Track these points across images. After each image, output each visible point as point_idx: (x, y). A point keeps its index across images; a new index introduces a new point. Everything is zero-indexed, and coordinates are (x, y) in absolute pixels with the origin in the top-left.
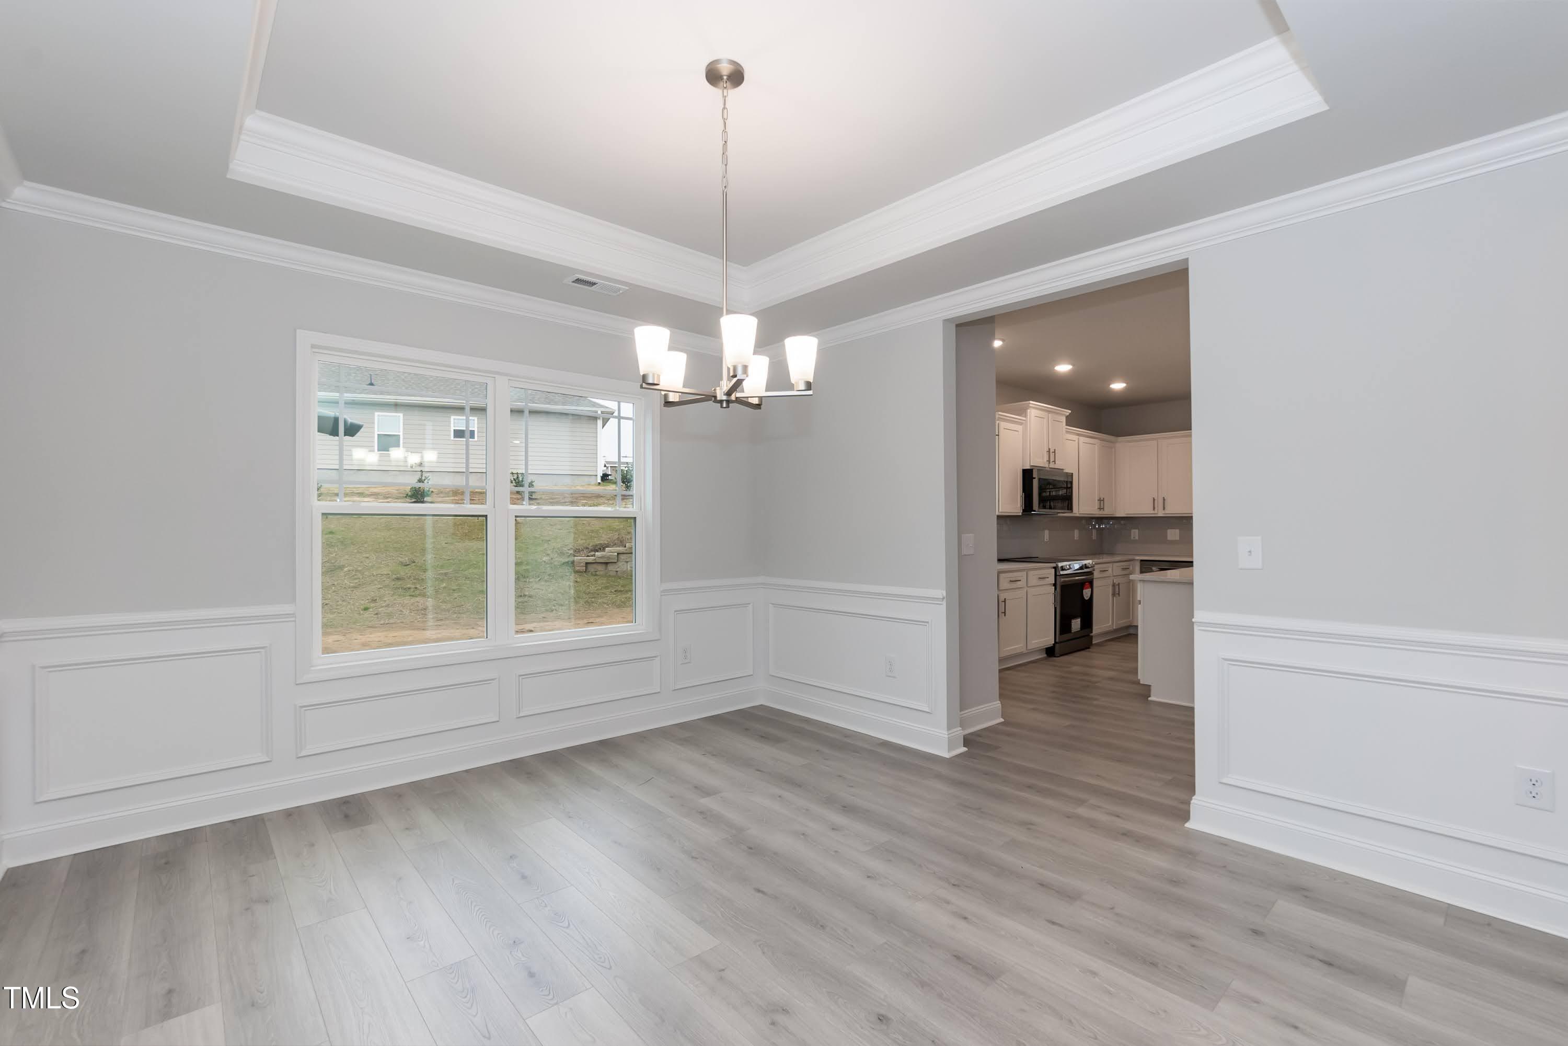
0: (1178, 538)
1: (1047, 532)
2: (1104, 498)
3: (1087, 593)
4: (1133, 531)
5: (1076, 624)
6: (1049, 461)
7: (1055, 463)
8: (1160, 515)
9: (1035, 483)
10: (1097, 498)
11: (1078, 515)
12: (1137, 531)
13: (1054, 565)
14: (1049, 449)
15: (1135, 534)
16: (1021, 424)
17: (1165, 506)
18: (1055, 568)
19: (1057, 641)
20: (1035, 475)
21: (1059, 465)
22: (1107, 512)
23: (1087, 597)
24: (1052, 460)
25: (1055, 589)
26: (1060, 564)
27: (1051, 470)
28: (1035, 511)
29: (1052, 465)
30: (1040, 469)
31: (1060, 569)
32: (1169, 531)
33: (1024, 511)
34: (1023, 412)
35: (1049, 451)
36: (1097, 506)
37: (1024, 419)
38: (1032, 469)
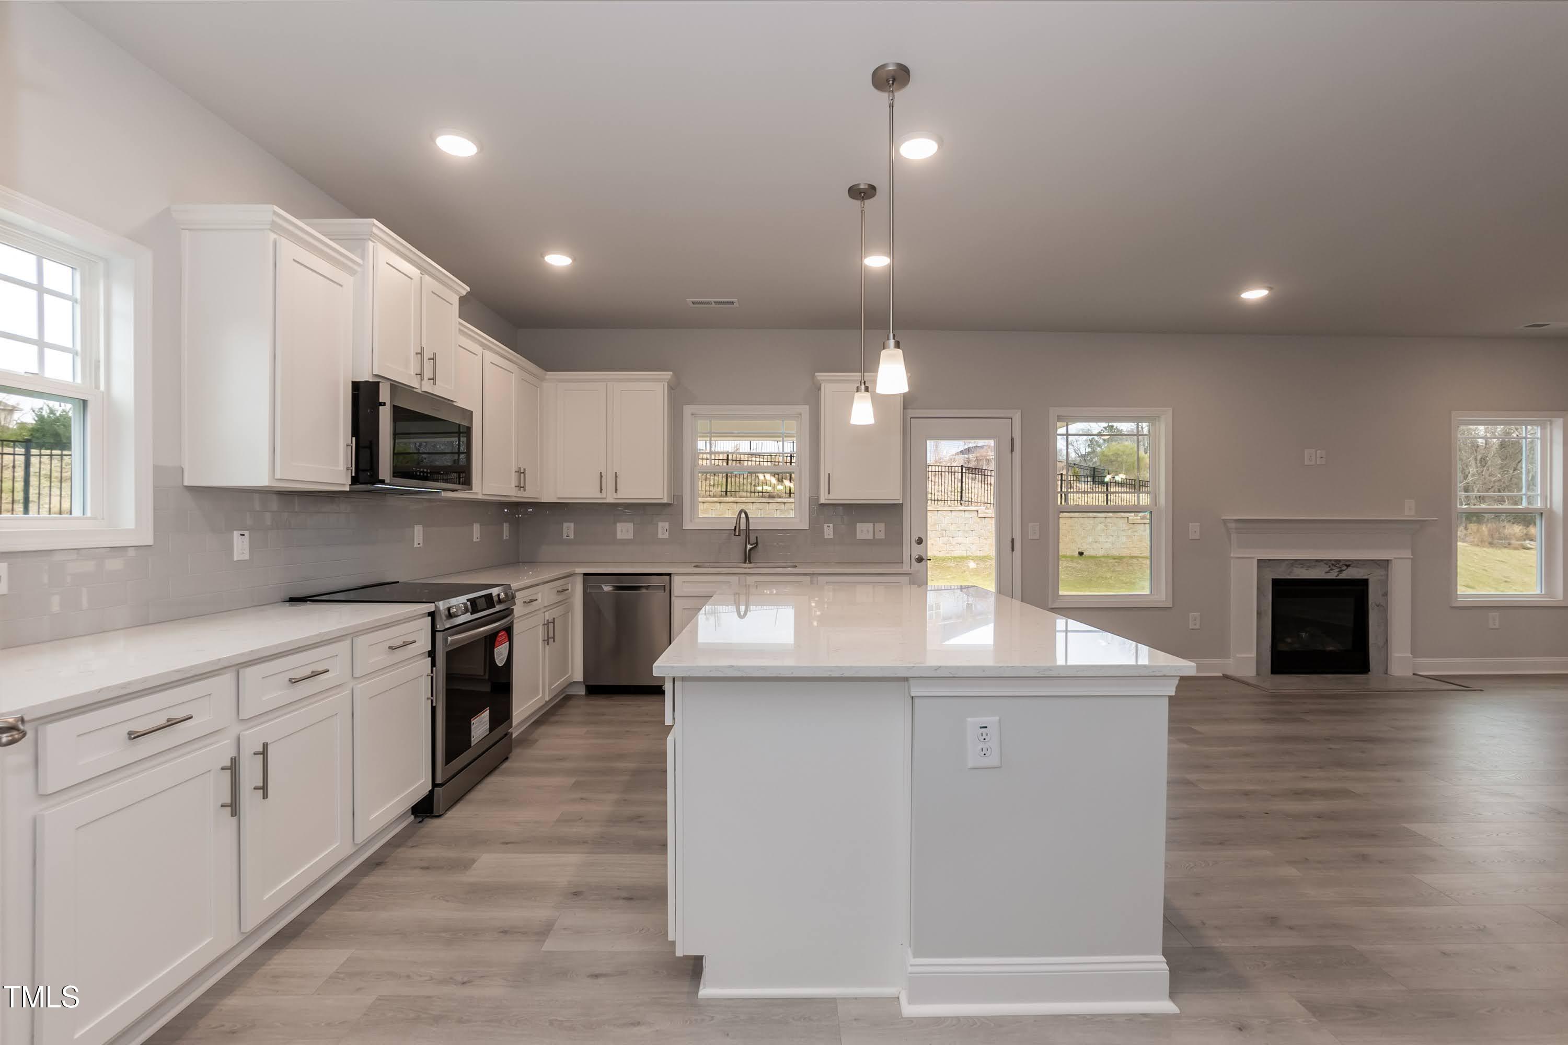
0: (630, 536)
1: (418, 530)
2: (524, 469)
3: (500, 654)
4: (565, 525)
5: (480, 725)
6: (421, 374)
7: (434, 384)
8: (610, 500)
9: (385, 416)
10: (514, 469)
11: (480, 497)
12: (572, 525)
13: (430, 607)
14: (422, 349)
15: (569, 529)
16: (353, 272)
17: (618, 488)
18: (432, 615)
19: (439, 780)
20: (384, 395)
21: (441, 390)
22: (529, 495)
23: (502, 659)
24: (428, 374)
25: (433, 664)
26: (442, 605)
27: (423, 393)
28: (383, 482)
29: (427, 387)
30: (396, 387)
31: (444, 618)
32: (619, 526)
33: (355, 480)
34: (357, 242)
35: (421, 354)
36: (514, 482)
37: (360, 261)
38: (378, 383)
